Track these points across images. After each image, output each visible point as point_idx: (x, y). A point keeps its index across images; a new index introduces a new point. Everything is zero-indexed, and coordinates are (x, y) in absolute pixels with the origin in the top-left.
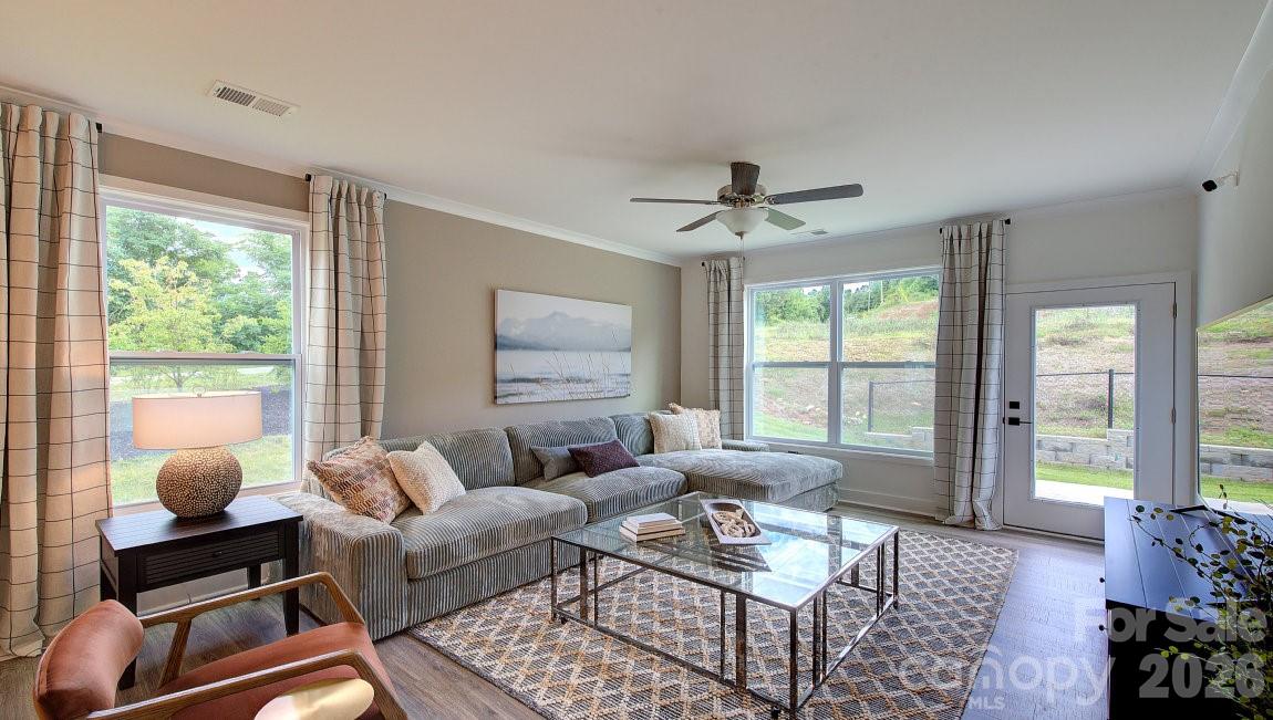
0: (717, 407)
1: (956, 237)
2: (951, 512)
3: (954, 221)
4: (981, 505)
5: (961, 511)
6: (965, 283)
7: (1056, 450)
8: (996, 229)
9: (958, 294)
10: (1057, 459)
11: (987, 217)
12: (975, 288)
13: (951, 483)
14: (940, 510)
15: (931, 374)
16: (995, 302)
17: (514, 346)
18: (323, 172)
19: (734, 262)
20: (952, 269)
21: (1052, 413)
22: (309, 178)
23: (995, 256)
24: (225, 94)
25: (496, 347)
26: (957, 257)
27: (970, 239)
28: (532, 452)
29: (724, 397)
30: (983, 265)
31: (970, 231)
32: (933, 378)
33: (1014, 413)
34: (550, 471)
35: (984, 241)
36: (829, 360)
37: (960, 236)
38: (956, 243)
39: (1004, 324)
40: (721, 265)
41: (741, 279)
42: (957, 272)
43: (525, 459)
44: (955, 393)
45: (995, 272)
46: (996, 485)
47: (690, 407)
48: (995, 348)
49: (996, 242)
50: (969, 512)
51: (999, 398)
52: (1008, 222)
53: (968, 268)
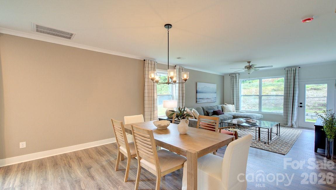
0: (233, 104)
1: (288, 70)
2: (287, 124)
3: (288, 67)
4: (294, 123)
5: (289, 124)
6: (290, 79)
7: (312, 116)
8: (297, 69)
9: (289, 81)
10: (312, 118)
11: (295, 67)
12: (292, 80)
13: (287, 119)
14: (285, 124)
15: (283, 97)
16: (297, 83)
17: (200, 92)
18: (178, 65)
19: (237, 75)
20: (287, 77)
21: (311, 107)
22: (175, 66)
23: (297, 74)
24: (178, 58)
25: (197, 93)
26: (288, 74)
27: (291, 71)
28: (206, 111)
29: (235, 102)
30: (294, 76)
31: (291, 69)
32: (283, 98)
33: (301, 105)
34: (210, 114)
35: (294, 71)
36: (259, 95)
37: (289, 71)
38: (288, 72)
39: (299, 88)
40: (234, 75)
41: (239, 78)
42: (289, 77)
43: (205, 112)
44: (288, 101)
45: (297, 77)
46: (297, 119)
47: (229, 104)
48: (297, 93)
49: (297, 71)
50: (291, 124)
51: (298, 102)
52: (300, 67)
53: (291, 77)
